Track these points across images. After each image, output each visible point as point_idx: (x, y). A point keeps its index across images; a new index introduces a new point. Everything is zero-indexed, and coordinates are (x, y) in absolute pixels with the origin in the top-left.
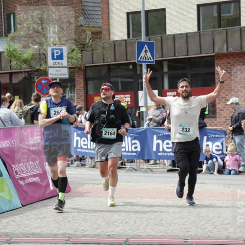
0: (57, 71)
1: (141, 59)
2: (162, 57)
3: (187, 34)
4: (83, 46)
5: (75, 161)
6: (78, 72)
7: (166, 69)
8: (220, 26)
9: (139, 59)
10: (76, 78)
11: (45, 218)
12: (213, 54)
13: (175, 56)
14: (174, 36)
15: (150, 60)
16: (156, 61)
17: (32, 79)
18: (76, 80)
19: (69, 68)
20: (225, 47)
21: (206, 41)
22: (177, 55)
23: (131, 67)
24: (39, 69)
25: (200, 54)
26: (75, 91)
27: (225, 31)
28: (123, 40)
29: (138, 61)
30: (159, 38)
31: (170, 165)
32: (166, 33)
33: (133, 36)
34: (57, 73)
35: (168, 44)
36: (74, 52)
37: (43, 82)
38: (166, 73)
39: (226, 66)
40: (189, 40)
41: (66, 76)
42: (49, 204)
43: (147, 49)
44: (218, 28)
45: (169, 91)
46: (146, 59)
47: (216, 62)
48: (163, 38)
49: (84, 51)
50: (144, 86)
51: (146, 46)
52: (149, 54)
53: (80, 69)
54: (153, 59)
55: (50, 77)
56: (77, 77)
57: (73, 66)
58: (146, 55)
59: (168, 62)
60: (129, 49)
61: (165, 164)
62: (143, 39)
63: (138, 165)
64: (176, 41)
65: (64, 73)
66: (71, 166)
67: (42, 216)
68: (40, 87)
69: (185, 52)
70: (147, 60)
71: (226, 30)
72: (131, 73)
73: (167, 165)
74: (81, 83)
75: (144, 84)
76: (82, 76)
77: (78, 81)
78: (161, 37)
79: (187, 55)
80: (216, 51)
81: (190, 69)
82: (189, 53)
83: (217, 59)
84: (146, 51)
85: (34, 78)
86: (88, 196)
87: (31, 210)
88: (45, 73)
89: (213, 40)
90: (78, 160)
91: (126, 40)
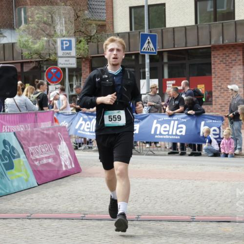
0: (66, 61)
1: (144, 50)
2: (163, 48)
3: (185, 28)
4: (89, 37)
5: (83, 144)
6: (84, 62)
7: (165, 60)
8: (215, 20)
9: (142, 50)
10: (82, 67)
11: (60, 196)
12: (210, 46)
13: (174, 47)
14: (174, 28)
15: (152, 51)
16: (158, 52)
17: (42, 69)
18: (82, 69)
19: (77, 58)
20: (221, 40)
21: (204, 33)
22: (176, 46)
23: (133, 57)
24: (49, 59)
25: (198, 45)
26: (82, 79)
27: (221, 25)
28: (126, 33)
29: (141, 52)
30: (160, 31)
31: (171, 148)
32: (165, 26)
33: (135, 29)
34: (66, 63)
35: (168, 36)
36: (82, 43)
37: (52, 71)
38: (166, 63)
39: (221, 57)
40: (188, 32)
41: (75, 66)
42: (63, 183)
43: (150, 41)
44: (214, 21)
45: (168, 80)
46: (148, 50)
47: (213, 53)
48: (163, 30)
49: (90, 42)
50: (147, 75)
51: (149, 38)
52: (151, 46)
53: (87, 59)
54: (156, 50)
55: (60, 66)
56: (84, 66)
57: (80, 57)
58: (149, 47)
59: (168, 53)
60: (131, 40)
61: (166, 148)
62: (146, 31)
63: (141, 148)
64: (176, 34)
65: (73, 63)
66: (79, 148)
67: (57, 194)
68: (50, 75)
69: (184, 44)
70: (150, 51)
71: (222, 23)
72: (133, 63)
73: (168, 148)
74: (87, 72)
75: (146, 73)
76: (88, 66)
77: (84, 70)
78: (162, 30)
79: (186, 47)
80: (213, 43)
81: (189, 59)
82: (188, 45)
83: (213, 51)
84: (149, 42)
85: (43, 67)
86: (97, 177)
87: (46, 189)
88: (55, 63)
89: (210, 32)
90: (85, 144)
91: (129, 33)
